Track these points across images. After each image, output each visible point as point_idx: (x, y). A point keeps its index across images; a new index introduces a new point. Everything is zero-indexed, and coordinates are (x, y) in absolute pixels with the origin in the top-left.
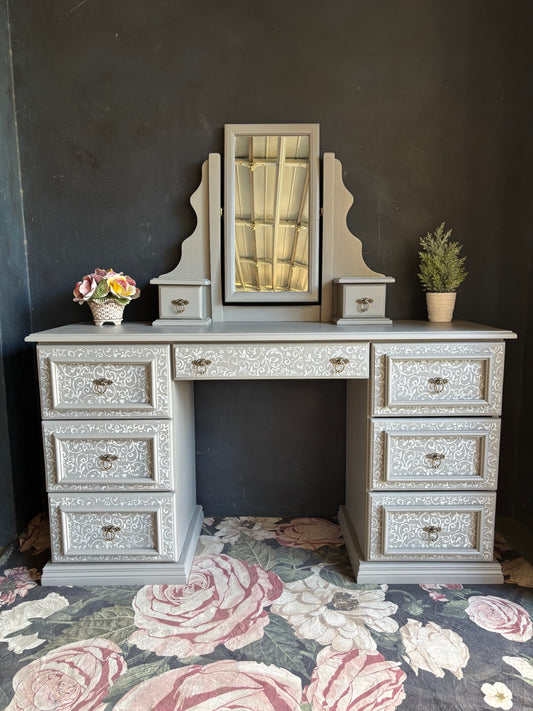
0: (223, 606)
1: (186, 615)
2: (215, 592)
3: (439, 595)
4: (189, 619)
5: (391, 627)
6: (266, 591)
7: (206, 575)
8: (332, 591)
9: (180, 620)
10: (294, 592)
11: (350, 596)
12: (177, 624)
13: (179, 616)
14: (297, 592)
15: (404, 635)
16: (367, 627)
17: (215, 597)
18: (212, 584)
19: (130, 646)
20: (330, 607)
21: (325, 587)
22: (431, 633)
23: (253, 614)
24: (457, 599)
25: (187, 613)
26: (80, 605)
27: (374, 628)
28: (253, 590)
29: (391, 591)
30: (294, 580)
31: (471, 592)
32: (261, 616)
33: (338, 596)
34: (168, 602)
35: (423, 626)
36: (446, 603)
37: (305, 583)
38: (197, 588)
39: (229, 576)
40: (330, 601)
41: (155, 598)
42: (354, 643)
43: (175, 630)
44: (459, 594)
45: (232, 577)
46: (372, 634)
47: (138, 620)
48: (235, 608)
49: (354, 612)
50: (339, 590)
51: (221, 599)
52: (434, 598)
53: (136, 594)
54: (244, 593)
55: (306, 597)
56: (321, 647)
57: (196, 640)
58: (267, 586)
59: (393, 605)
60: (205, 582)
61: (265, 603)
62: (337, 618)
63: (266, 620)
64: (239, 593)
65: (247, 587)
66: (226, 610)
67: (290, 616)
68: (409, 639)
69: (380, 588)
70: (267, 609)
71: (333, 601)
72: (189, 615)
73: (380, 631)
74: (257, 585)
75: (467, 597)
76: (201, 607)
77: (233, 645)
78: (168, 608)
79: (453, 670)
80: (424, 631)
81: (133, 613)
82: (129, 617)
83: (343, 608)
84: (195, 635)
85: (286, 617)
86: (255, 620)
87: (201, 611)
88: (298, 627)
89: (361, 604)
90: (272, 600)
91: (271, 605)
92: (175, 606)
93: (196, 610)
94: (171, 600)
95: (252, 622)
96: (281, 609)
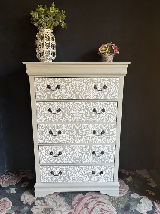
0: (86, 208)
5: (37, 202)
12: (98, 202)
13: (99, 205)
16: (44, 202)
17: (90, 213)
20: (52, 209)
23: (77, 206)
26: (132, 209)
27: (42, 201)
32: (74, 205)
35: (28, 202)
36: (14, 212)
40: (52, 212)
41: (110, 212)
43: (98, 200)
48: (82, 208)
49: (45, 207)
51: (88, 212)
57: (91, 197)
59: (32, 211)
61: (73, 211)
63: (73, 203)
66: (85, 207)
70: (72, 208)
71: (50, 212)
72: (96, 205)
78: (103, 208)
81: (114, 206)
82: (114, 204)
83: (48, 209)
85: (67, 204)
86: (76, 203)
87: (93, 207)
88: (64, 201)
89: (42, 210)
90: (71, 212)
91: (71, 209)
92: (101, 209)
93: (95, 207)
94: (104, 211)
95: (77, 202)
96: (68, 208)
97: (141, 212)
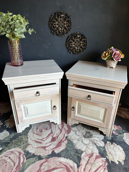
0: (54, 136)
1: (43, 140)
2: (52, 131)
3: (115, 132)
4: (44, 141)
5: (102, 144)
6: (66, 130)
7: (49, 124)
8: (85, 131)
10: (74, 131)
12: (41, 143)
13: (41, 140)
14: (75, 131)
15: (106, 148)
16: (95, 144)
17: (52, 133)
18: (51, 128)
19: (27, 151)
20: (85, 137)
21: (83, 129)
22: (114, 147)
23: (62, 140)
24: (120, 134)
25: (43, 138)
26: (13, 135)
27: (97, 144)
28: (62, 130)
30: (74, 127)
31: (124, 131)
32: (65, 140)
33: (87, 132)
34: (38, 134)
35: (112, 144)
36: (117, 135)
37: (77, 128)
38: (47, 129)
41: (34, 133)
42: (92, 151)
43: (39, 145)
44: (121, 132)
45: (57, 125)
46: (97, 147)
47: (30, 141)
48: (57, 137)
50: (87, 130)
52: (114, 133)
53: (29, 131)
54: (60, 131)
55: (78, 133)
56: (82, 152)
57: (46, 149)
58: (67, 129)
59: (103, 136)
60: (49, 127)
61: (66, 135)
62: (86, 141)
63: (66, 142)
65: (61, 129)
66: (55, 138)
68: (108, 149)
70: (66, 137)
71: (86, 134)
73: (99, 146)
74: (63, 128)
75: (123, 133)
76: (48, 136)
77: (57, 151)
78: (38, 137)
79: (121, 161)
80: (112, 146)
81: (28, 138)
82: (27, 140)
83: (88, 137)
84: (46, 147)
85: (72, 141)
86: (63, 142)
87: (48, 138)
88: (76, 144)
89: (94, 136)
90: (68, 134)
91: (68, 136)
92: (40, 136)
93: (46, 137)
94: (39, 134)
96: (70, 137)
97: (8, 132)
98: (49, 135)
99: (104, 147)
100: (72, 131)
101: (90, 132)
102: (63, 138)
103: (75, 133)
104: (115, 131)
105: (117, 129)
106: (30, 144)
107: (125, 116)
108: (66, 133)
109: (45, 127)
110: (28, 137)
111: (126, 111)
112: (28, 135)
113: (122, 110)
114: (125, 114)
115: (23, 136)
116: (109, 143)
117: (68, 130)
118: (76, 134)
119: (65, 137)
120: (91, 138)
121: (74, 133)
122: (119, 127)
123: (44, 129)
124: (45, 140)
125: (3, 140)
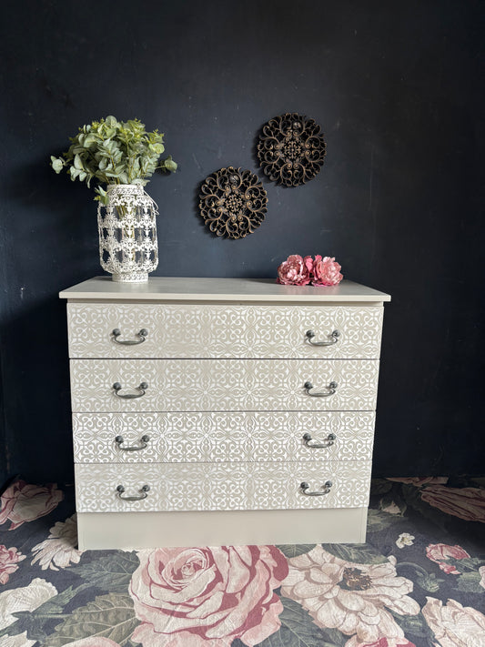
0: (230, 590)
1: (191, 603)
2: (217, 573)
3: (450, 566)
4: (196, 607)
5: (412, 607)
6: (272, 569)
7: (204, 551)
8: (341, 566)
9: (186, 610)
10: (301, 570)
11: (360, 571)
12: (182, 615)
14: (305, 569)
15: (428, 618)
16: (388, 609)
17: (219, 577)
18: (212, 562)
19: (134, 645)
20: (343, 586)
21: (332, 562)
22: (455, 613)
23: (264, 599)
24: (467, 570)
25: (191, 600)
26: (71, 593)
27: (396, 610)
28: (257, 568)
29: (400, 564)
30: (297, 555)
31: (479, 562)
32: (273, 601)
33: (347, 571)
34: (168, 587)
35: (444, 605)
36: (458, 576)
37: (309, 558)
38: (197, 567)
39: (228, 552)
40: (341, 578)
41: (152, 582)
42: (380, 631)
43: (182, 623)
44: (468, 565)
45: (232, 553)
46: (395, 618)
47: (140, 613)
48: (243, 592)
49: (370, 592)
50: (348, 565)
51: (225, 581)
52: (446, 570)
53: (130, 578)
54: (248, 572)
55: (315, 575)
56: (346, 638)
57: (209, 634)
58: (272, 563)
59: (407, 581)
60: (204, 559)
61: (274, 585)
62: (353, 601)
63: (277, 608)
64: (243, 571)
65: (250, 564)
66: (233, 595)
67: (303, 599)
68: (435, 622)
69: (388, 561)
70: (277, 591)
71: (345, 579)
72: (194, 603)
73: (402, 613)
74: (259, 562)
75: (477, 567)
76: (207, 592)
77: (250, 639)
78: (169, 595)
80: (447, 611)
81: (131, 602)
82: (128, 607)
83: (357, 587)
84: (206, 628)
85: (299, 602)
86: (267, 606)
87: (207, 596)
88: (316, 613)
89: (374, 582)
90: (280, 580)
91: (281, 587)
92: (177, 591)
93: (201, 596)
94: (171, 584)
95: (264, 609)
96: (292, 592)
97: (50, 584)
98: (211, 587)
99: (420, 617)
100: (292, 571)
101: (358, 572)
102: (266, 595)
103: (304, 575)
104: (447, 562)
105: (451, 555)
106: (144, 622)
107: (469, 515)
108: (273, 578)
109: (189, 561)
110: (133, 597)
111: (469, 498)
112: (130, 591)
113: (455, 497)
114: (470, 508)
115: (111, 594)
116: (435, 603)
117: (276, 566)
118: (308, 577)
119: (271, 590)
120: (366, 588)
121: (301, 575)
122: (457, 548)
123: (189, 567)
124: (198, 604)
125: (34, 613)
